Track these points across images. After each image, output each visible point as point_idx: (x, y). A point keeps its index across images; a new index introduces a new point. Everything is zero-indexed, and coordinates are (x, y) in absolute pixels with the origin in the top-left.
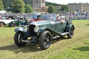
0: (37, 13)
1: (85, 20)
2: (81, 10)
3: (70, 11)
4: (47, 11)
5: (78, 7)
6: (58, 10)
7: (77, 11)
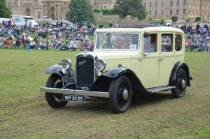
0: (26, 19)
1: (199, 51)
2: (189, 16)
3: (148, 16)
4: (64, 16)
5: (178, 5)
6: (106, 12)
7: (174, 19)
